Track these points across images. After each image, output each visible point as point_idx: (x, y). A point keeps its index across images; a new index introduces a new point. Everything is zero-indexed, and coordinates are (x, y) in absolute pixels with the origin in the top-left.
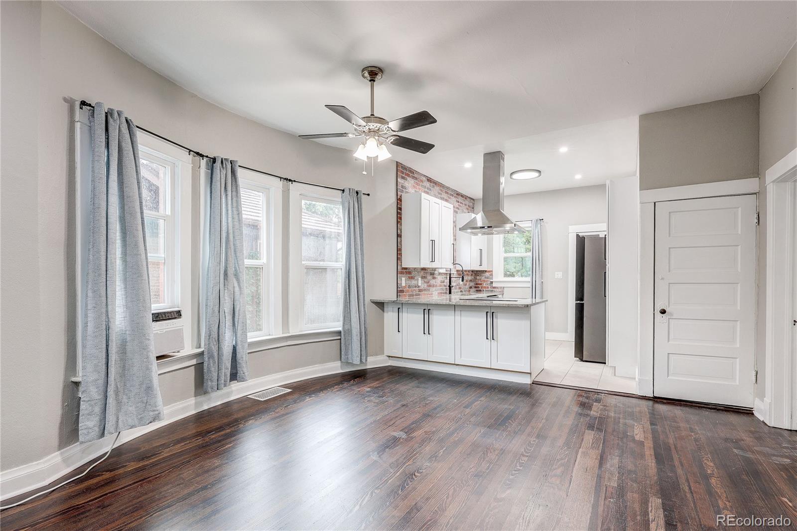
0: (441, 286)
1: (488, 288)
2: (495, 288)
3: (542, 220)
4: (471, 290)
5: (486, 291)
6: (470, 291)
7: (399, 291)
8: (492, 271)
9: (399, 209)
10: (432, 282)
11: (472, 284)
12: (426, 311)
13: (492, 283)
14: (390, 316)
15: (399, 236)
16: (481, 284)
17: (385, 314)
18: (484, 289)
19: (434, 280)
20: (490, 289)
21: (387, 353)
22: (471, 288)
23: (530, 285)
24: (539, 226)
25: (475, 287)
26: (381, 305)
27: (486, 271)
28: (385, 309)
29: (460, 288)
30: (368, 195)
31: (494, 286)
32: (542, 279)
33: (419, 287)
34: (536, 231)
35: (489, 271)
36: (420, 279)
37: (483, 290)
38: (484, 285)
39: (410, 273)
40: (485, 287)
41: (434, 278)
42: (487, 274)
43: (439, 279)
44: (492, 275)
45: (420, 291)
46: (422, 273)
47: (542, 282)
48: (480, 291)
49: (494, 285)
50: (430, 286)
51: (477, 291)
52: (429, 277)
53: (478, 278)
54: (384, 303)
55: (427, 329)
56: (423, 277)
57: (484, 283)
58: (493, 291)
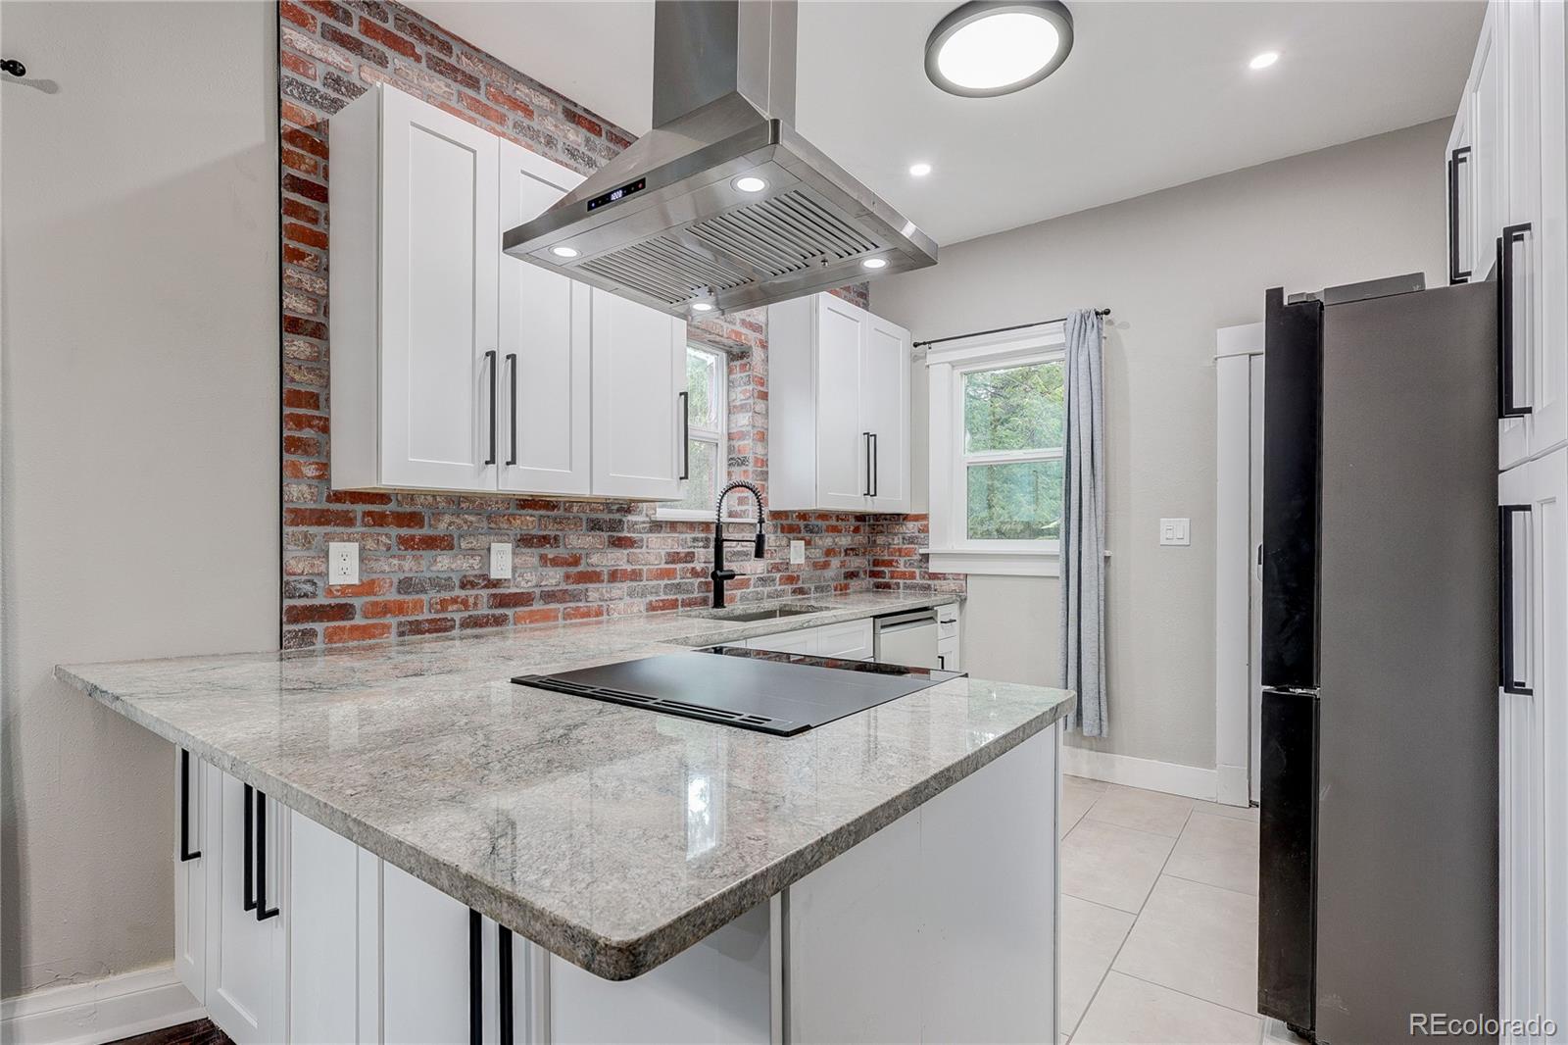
1: (912, 576)
2: (934, 576)
3: (1107, 312)
4: (854, 583)
5: (907, 587)
6: (846, 587)
7: (304, 613)
8: (925, 517)
10: (606, 559)
11: (856, 563)
13: (926, 557)
16: (889, 563)
18: (901, 581)
19: (618, 552)
20: (918, 581)
22: (852, 575)
23: (1056, 569)
24: (1092, 336)
25: (873, 574)
27: (906, 517)
29: (791, 579)
31: (931, 570)
32: (1106, 546)
33: (496, 584)
34: (1083, 358)
35: (917, 518)
36: (505, 547)
37: (898, 584)
38: (902, 568)
39: (407, 519)
40: (903, 575)
41: (618, 542)
42: (911, 528)
44: (925, 530)
45: (510, 601)
46: (522, 522)
47: (1107, 559)
48: (887, 586)
49: (934, 567)
51: (878, 586)
52: (583, 539)
53: (881, 540)
56: (532, 542)
57: (902, 561)
58: (928, 587)
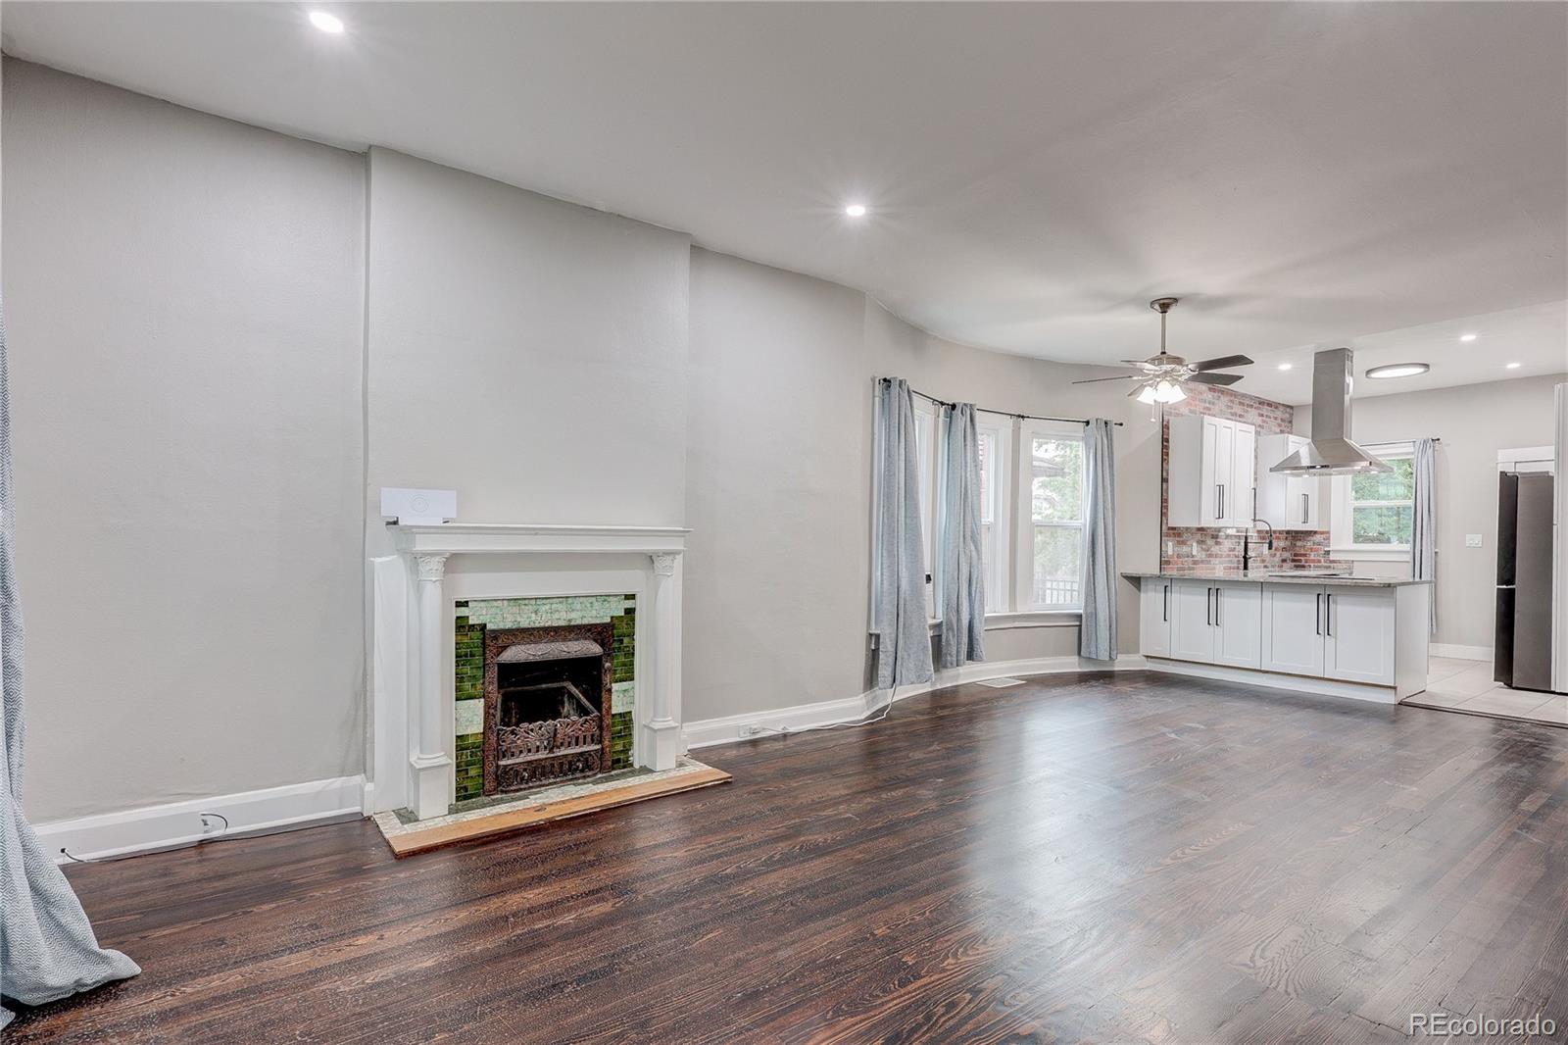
0: (1229, 556)
1: (1319, 561)
2: (1334, 562)
3: (1438, 440)
4: (1285, 564)
5: (1315, 567)
6: (1282, 566)
7: (1163, 562)
8: (1328, 532)
9: (1165, 440)
10: (1215, 549)
11: (1286, 555)
12: (1212, 592)
13: (1328, 552)
14: (1150, 599)
15: (1164, 480)
16: (1305, 555)
17: (1142, 595)
18: (1312, 565)
19: (1217, 547)
20: (1323, 564)
21: (1144, 651)
22: (1284, 561)
23: (1408, 558)
24: (1430, 451)
25: (1293, 561)
26: (1136, 581)
27: (1315, 532)
28: (1142, 587)
29: (1263, 561)
30: (1121, 424)
31: (1331, 559)
32: (1436, 548)
33: (1193, 556)
34: (1424, 461)
35: (1322, 533)
36: (1195, 544)
37: (1310, 566)
38: (1312, 557)
39: (1179, 535)
40: (1313, 561)
41: (1217, 543)
42: (1318, 538)
43: (1227, 544)
44: (1328, 539)
45: (1195, 563)
46: (1198, 536)
47: (1436, 553)
48: (1304, 566)
49: (1332, 557)
50: (1210, 556)
51: (1297, 566)
52: (1210, 542)
53: (1299, 543)
54: (1139, 578)
55: (1214, 618)
56: (1200, 542)
57: (1312, 554)
58: (1330, 567)
